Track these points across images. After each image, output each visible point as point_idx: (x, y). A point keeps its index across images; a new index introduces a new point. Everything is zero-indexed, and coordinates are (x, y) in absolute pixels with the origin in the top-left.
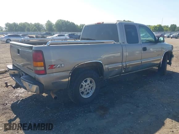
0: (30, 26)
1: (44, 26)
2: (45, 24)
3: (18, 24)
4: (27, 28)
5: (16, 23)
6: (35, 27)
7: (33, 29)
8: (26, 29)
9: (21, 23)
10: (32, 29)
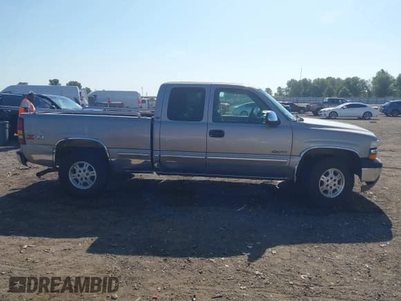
0: (334, 84)
1: (370, 84)
2: (371, 80)
3: (312, 82)
4: (327, 88)
5: (308, 79)
6: (345, 87)
7: (340, 91)
8: (325, 91)
9: (318, 79)
10: (338, 91)
